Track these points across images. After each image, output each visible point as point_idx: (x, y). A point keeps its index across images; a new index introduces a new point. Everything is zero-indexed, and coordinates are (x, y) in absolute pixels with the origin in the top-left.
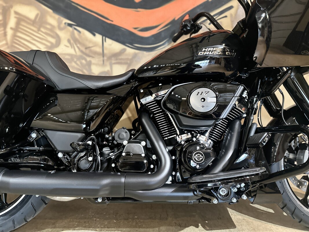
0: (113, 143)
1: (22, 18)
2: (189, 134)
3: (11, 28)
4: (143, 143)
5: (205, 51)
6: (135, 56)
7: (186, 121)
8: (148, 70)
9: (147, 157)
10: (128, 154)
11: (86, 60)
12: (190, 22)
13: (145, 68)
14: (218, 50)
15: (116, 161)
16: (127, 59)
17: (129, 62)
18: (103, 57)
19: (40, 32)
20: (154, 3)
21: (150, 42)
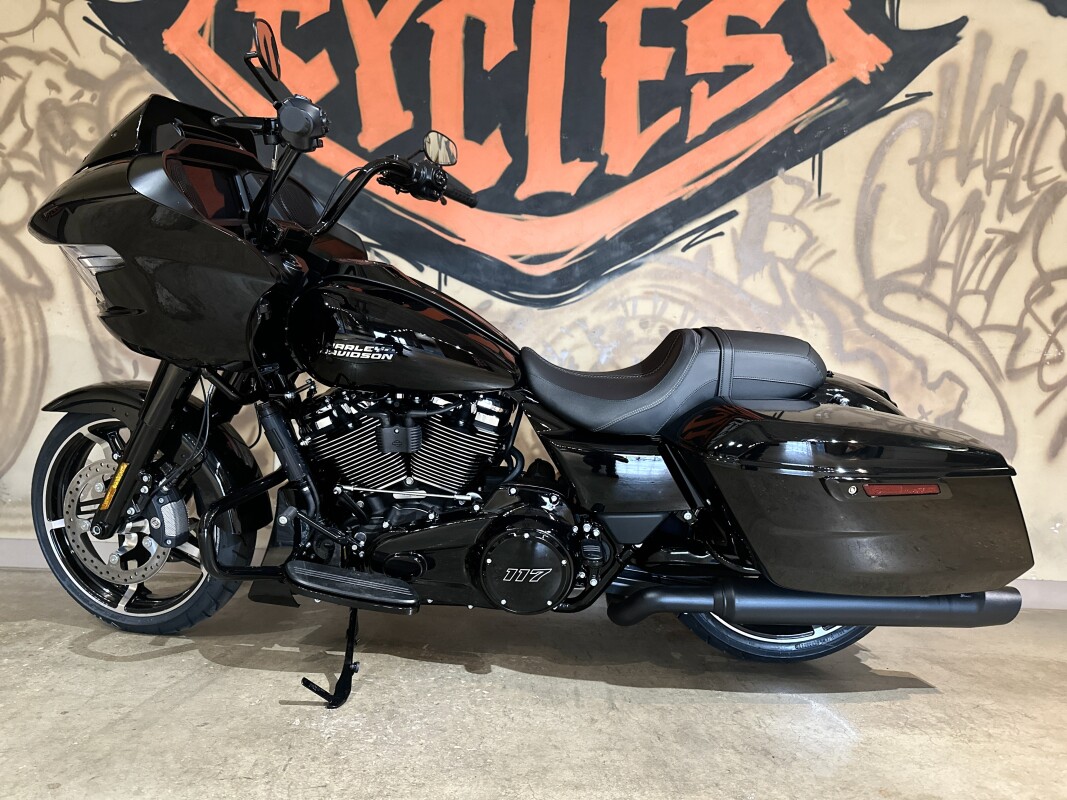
20: (559, 203)
21: (549, 287)
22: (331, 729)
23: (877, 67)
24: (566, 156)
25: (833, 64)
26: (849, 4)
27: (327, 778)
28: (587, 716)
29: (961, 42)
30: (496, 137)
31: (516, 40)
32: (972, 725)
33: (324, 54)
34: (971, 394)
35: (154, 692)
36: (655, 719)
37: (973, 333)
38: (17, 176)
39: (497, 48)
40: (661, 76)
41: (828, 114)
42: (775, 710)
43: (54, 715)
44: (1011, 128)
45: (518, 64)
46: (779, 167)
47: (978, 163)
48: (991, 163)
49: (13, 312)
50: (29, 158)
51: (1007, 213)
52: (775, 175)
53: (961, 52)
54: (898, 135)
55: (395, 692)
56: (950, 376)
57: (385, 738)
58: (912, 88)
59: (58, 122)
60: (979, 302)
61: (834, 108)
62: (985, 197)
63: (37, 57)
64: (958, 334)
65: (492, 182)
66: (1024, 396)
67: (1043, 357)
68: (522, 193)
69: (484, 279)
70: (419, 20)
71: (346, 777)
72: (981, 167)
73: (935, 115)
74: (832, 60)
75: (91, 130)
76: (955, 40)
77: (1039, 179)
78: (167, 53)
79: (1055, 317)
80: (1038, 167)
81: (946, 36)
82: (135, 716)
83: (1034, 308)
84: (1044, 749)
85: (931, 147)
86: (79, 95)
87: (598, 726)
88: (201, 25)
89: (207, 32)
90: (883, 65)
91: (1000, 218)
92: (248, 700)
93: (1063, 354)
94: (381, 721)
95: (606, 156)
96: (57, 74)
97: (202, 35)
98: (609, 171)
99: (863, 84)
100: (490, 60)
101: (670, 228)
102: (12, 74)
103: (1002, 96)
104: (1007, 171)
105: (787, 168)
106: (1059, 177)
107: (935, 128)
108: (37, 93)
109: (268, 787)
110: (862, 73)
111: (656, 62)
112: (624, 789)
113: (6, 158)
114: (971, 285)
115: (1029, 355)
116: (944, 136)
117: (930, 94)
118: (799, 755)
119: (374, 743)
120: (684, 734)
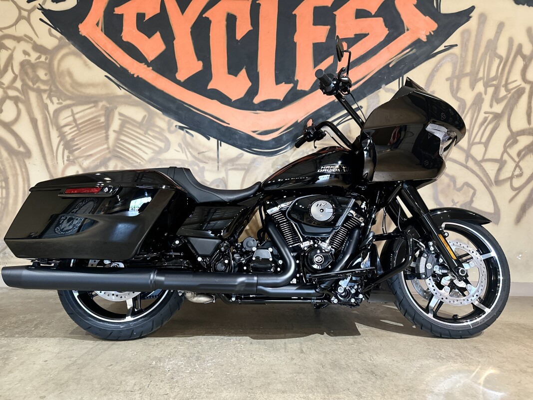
0: (241, 251)
1: (127, 119)
2: (311, 241)
3: (114, 131)
4: (271, 250)
5: (323, 169)
6: (254, 160)
7: (308, 229)
8: (272, 184)
9: (275, 261)
10: (257, 258)
11: (198, 166)
12: (313, 130)
13: (270, 182)
14: (335, 168)
15: (247, 264)
16: (245, 164)
17: (246, 168)
18: (218, 163)
19: (147, 136)
20: (275, 105)
21: (271, 146)
22: (170, 366)
23: (430, 33)
24: (278, 82)
25: (408, 32)
26: (416, 1)
27: (168, 390)
28: (289, 357)
29: (471, 19)
30: (243, 72)
31: (252, 24)
32: (471, 357)
33: (158, 34)
34: (477, 193)
35: (87, 350)
36: (322, 358)
37: (478, 163)
38: (11, 98)
39: (243, 28)
40: (324, 40)
41: (405, 57)
42: (378, 351)
43: (41, 362)
44: (497, 61)
45: (253, 36)
46: (382, 84)
47: (480, 79)
48: (487, 79)
49: (12, 164)
50: (17, 89)
51: (495, 104)
52: (380, 88)
53: (472, 24)
54: (441, 66)
55: (200, 347)
56: (467, 184)
57: (195, 370)
58: (448, 43)
59: (30, 71)
60: (481, 148)
61: (409, 54)
62: (484, 96)
63: (18, 39)
64: (471, 164)
65: (242, 95)
66: (503, 193)
67: (513, 174)
68: (257, 100)
69: (239, 143)
70: (204, 16)
71: (177, 390)
72: (482, 81)
73: (459, 56)
74: (408, 30)
75: (46, 75)
76: (469, 18)
77: (511, 86)
78: (81, 35)
79: (519, 154)
80: (510, 81)
81: (464, 16)
82: (78, 362)
83: (508, 150)
84: (504, 368)
85: (457, 71)
86: (39, 58)
87: (294, 361)
88: (97, 21)
89: (100, 25)
90: (433, 31)
91: (491, 106)
92: (131, 353)
93: (522, 172)
94: (193, 362)
95: (297, 81)
96: (28, 47)
97: (98, 26)
98: (299, 88)
99: (423, 41)
100: (239, 35)
101: (329, 115)
102: (6, 48)
103: (492, 45)
104: (495, 82)
105: (386, 84)
106: (520, 85)
107: (459, 63)
108: (19, 57)
109: (141, 395)
110: (423, 36)
111: (321, 34)
112: (305, 392)
113: (5, 90)
114: (477, 140)
115: (506, 173)
116: (463, 66)
117: (456, 45)
118: (388, 374)
119: (190, 373)
120: (335, 365)
